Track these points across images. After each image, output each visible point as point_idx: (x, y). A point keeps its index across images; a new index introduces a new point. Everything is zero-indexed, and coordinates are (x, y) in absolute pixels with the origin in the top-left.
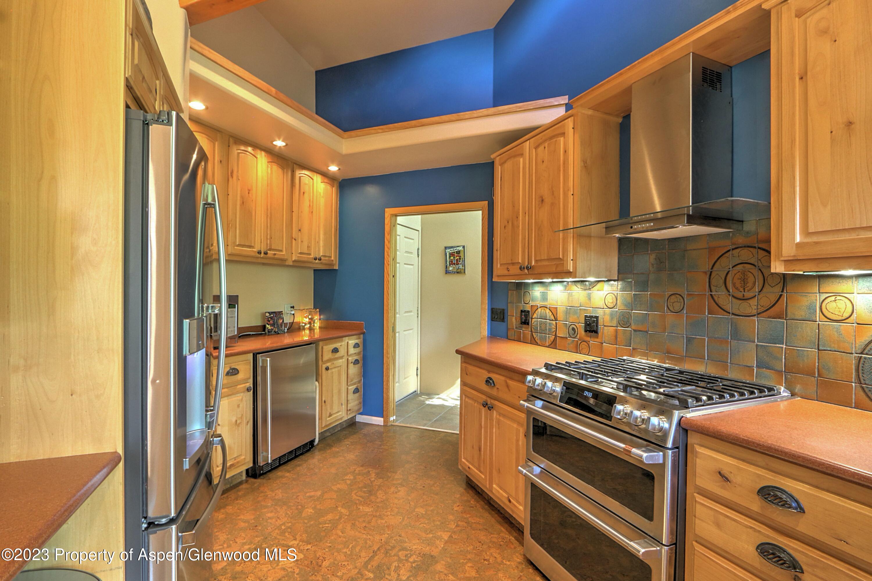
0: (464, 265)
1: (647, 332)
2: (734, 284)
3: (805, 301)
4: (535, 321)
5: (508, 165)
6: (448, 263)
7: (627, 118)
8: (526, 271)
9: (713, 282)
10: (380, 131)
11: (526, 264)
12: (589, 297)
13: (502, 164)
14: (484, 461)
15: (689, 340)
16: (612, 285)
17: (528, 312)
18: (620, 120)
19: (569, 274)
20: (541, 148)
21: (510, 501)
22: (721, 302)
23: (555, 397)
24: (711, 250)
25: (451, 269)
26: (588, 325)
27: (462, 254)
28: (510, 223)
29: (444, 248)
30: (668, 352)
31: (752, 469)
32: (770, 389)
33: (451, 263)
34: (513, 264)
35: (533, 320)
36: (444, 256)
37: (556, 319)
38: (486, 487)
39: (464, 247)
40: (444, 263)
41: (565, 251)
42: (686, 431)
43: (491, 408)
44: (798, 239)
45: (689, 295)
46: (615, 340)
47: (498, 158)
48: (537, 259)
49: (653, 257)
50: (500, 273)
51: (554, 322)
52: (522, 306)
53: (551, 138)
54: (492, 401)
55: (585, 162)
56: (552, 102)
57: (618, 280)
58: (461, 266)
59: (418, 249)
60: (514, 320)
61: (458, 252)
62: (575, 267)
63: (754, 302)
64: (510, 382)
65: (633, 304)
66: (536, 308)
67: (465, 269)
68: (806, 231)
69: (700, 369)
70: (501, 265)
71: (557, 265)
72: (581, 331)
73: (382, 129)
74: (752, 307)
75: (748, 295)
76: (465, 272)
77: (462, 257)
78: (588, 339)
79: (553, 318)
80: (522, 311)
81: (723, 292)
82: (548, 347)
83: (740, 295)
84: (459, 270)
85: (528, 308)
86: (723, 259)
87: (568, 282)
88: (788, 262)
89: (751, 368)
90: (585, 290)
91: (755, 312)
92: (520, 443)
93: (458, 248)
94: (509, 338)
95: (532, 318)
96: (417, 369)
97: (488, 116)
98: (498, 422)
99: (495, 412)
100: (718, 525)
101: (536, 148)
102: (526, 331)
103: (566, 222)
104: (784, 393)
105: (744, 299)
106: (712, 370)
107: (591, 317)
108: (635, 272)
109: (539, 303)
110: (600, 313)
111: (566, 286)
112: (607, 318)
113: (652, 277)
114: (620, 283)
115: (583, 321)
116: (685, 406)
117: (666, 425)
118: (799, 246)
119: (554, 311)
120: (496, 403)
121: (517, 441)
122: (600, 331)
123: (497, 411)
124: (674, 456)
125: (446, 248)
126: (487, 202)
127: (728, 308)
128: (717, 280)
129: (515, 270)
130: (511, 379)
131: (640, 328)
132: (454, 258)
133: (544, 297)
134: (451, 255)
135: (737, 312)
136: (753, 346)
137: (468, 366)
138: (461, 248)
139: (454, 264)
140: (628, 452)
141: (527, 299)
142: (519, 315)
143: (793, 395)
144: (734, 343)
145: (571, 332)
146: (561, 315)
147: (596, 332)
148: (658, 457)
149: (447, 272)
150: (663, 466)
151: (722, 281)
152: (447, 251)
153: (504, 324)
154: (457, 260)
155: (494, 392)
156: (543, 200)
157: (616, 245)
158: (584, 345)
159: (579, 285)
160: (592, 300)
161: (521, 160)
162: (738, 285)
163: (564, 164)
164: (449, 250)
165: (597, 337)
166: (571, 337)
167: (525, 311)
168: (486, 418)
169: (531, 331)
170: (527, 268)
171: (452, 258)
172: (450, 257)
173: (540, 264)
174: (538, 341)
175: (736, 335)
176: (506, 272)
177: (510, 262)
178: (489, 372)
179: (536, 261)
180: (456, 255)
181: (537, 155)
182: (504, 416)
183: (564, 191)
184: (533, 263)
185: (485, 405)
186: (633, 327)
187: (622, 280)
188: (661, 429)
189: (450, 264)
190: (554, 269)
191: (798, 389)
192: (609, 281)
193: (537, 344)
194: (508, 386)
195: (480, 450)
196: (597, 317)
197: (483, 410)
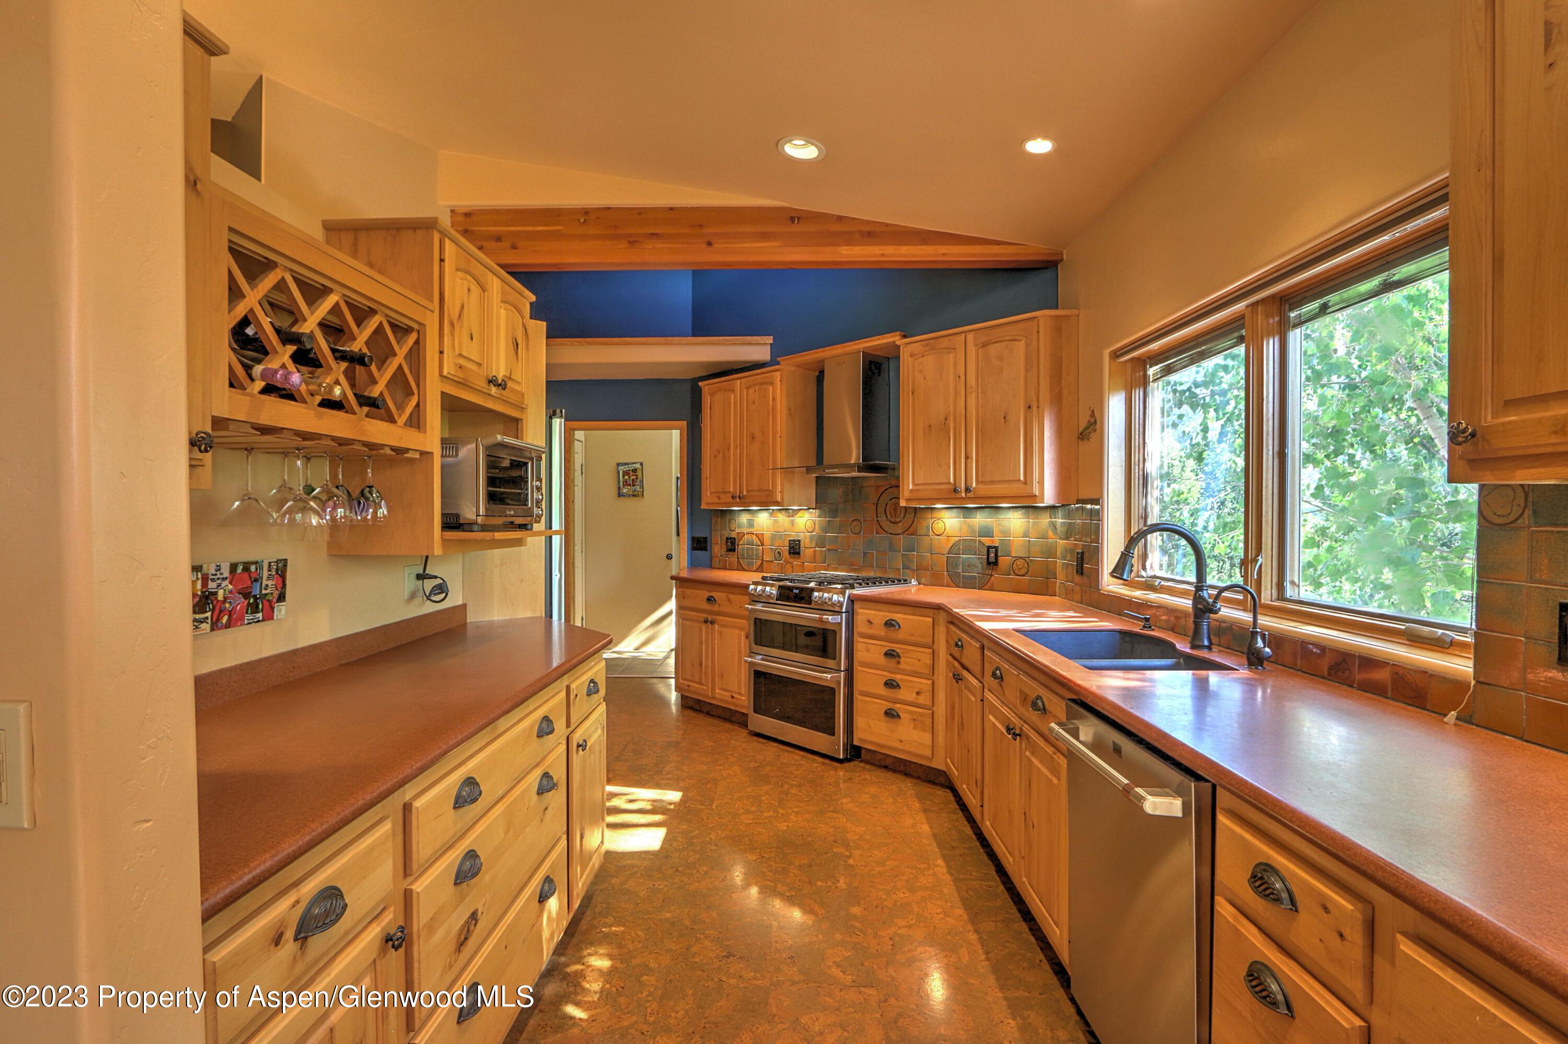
0: (642, 487)
1: (837, 550)
2: (890, 512)
3: (925, 524)
4: (741, 547)
5: (718, 397)
6: (621, 484)
7: (822, 372)
8: (738, 499)
9: (879, 510)
10: (576, 343)
11: (738, 494)
12: (793, 523)
13: (712, 395)
14: (705, 674)
15: (865, 554)
16: (811, 513)
17: (734, 539)
18: (817, 374)
19: (777, 503)
20: (751, 391)
21: (733, 697)
22: (883, 525)
23: (772, 598)
24: (878, 487)
25: (625, 491)
26: (793, 548)
27: (639, 473)
28: (721, 453)
29: (615, 465)
30: (851, 565)
31: (882, 613)
32: (905, 580)
33: (626, 483)
34: (724, 492)
35: (740, 547)
36: (616, 474)
37: (763, 545)
38: (708, 697)
39: (642, 464)
40: (617, 483)
41: (774, 485)
42: (853, 601)
43: (712, 623)
44: (911, 487)
45: (864, 520)
46: (814, 560)
47: (707, 387)
48: (749, 489)
49: (841, 490)
50: (710, 501)
51: (761, 548)
52: (727, 534)
53: (761, 384)
54: (714, 617)
55: (790, 410)
56: (757, 340)
57: (815, 509)
58: (638, 488)
59: (582, 465)
60: (718, 548)
61: (635, 471)
62: (782, 498)
63: (900, 525)
64: (731, 596)
65: (827, 528)
66: (742, 535)
67: (643, 491)
68: (914, 484)
69: (871, 574)
70: (711, 493)
71: (767, 496)
72: (786, 554)
73: (579, 342)
74: (899, 528)
75: (898, 520)
76: (643, 495)
77: (640, 476)
78: (792, 560)
79: (759, 543)
80: (727, 539)
81: (884, 518)
82: (755, 571)
83: (893, 520)
84: (636, 493)
85: (733, 535)
86: (884, 495)
87: (773, 510)
88: (908, 500)
89: (899, 569)
90: (789, 517)
91: (901, 532)
92: (742, 645)
93: (634, 465)
94: (713, 566)
95: (738, 545)
96: (582, 619)
97: (696, 344)
98: (720, 633)
99: (716, 626)
100: (868, 650)
101: (748, 388)
102: (733, 558)
103: (774, 462)
104: (914, 582)
105: (896, 523)
106: (879, 574)
107: (794, 541)
108: (829, 502)
109: (745, 530)
110: (801, 537)
111: (771, 513)
112: (808, 541)
113: (841, 506)
114: (817, 511)
115: (788, 545)
116: (852, 587)
117: (842, 599)
118: (911, 491)
119: (760, 537)
120: (718, 617)
121: (740, 643)
122: (802, 553)
123: (718, 624)
124: (846, 617)
125: (618, 465)
126: (685, 422)
127: (887, 529)
128: (881, 509)
129: (726, 498)
130: (732, 593)
131: (831, 548)
132: (629, 477)
133: (751, 524)
134: (626, 473)
135: (892, 532)
136: (900, 555)
137: (684, 590)
138: (638, 466)
139: (630, 485)
140: (821, 620)
141: (733, 526)
142: (724, 542)
143: (919, 584)
144: (890, 553)
145: (777, 555)
146: (767, 541)
147: (799, 553)
148: (838, 618)
149: (620, 495)
150: (840, 624)
151: (883, 511)
152: (620, 468)
153: (707, 553)
154: (633, 480)
155: (716, 608)
156: (753, 438)
157: (814, 481)
158: (789, 566)
159: (783, 512)
160: (795, 526)
161: (732, 396)
162: (892, 513)
163: (773, 409)
164: (622, 468)
165: (800, 558)
166: (776, 560)
167: (731, 538)
168: (707, 633)
169: (738, 558)
170: (739, 497)
171: (626, 477)
172: (624, 476)
173: (751, 493)
174: (745, 567)
175: (892, 548)
176: (717, 500)
177: (721, 490)
178: (709, 591)
179: (747, 491)
180: (631, 473)
181: (747, 395)
182: (726, 626)
183: (773, 432)
184: (745, 493)
185: (706, 622)
186: (828, 547)
187: (819, 508)
188: (839, 602)
189: (624, 485)
190: (764, 499)
191: (923, 580)
192: (809, 509)
193: (744, 570)
194: (729, 600)
195: (701, 664)
196: (799, 541)
197: (704, 627)
